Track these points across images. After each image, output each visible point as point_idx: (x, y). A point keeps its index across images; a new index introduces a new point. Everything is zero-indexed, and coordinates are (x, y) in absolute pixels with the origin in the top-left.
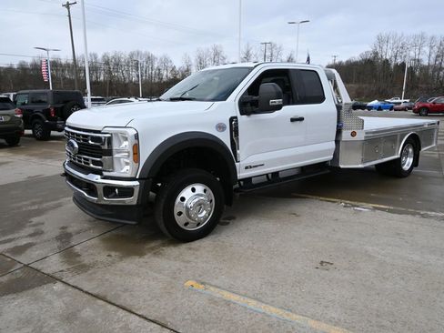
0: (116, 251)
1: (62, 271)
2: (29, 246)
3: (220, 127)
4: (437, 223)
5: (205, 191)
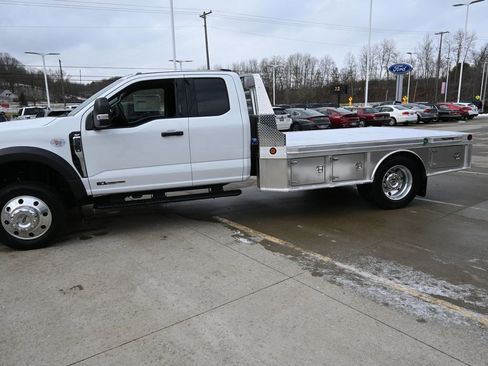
3: (57, 143)
5: (36, 204)
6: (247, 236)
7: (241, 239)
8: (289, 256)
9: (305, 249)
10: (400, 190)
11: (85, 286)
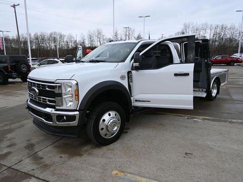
0: (65, 154)
1: (33, 170)
2: (8, 153)
3: (123, 78)
4: (239, 126)
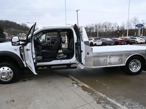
6: (77, 84)
7: (75, 85)
8: (90, 93)
9: (97, 91)
10: (136, 68)
11: (15, 100)
